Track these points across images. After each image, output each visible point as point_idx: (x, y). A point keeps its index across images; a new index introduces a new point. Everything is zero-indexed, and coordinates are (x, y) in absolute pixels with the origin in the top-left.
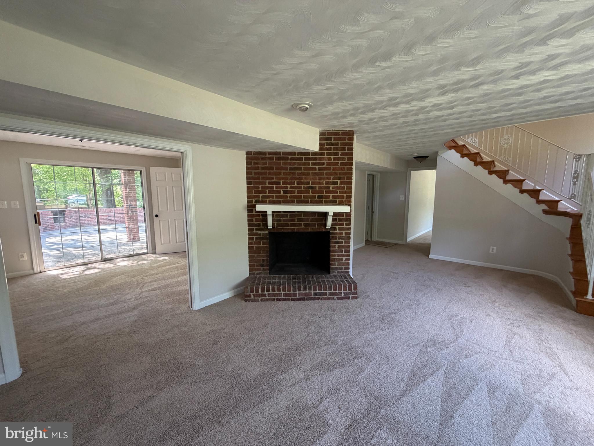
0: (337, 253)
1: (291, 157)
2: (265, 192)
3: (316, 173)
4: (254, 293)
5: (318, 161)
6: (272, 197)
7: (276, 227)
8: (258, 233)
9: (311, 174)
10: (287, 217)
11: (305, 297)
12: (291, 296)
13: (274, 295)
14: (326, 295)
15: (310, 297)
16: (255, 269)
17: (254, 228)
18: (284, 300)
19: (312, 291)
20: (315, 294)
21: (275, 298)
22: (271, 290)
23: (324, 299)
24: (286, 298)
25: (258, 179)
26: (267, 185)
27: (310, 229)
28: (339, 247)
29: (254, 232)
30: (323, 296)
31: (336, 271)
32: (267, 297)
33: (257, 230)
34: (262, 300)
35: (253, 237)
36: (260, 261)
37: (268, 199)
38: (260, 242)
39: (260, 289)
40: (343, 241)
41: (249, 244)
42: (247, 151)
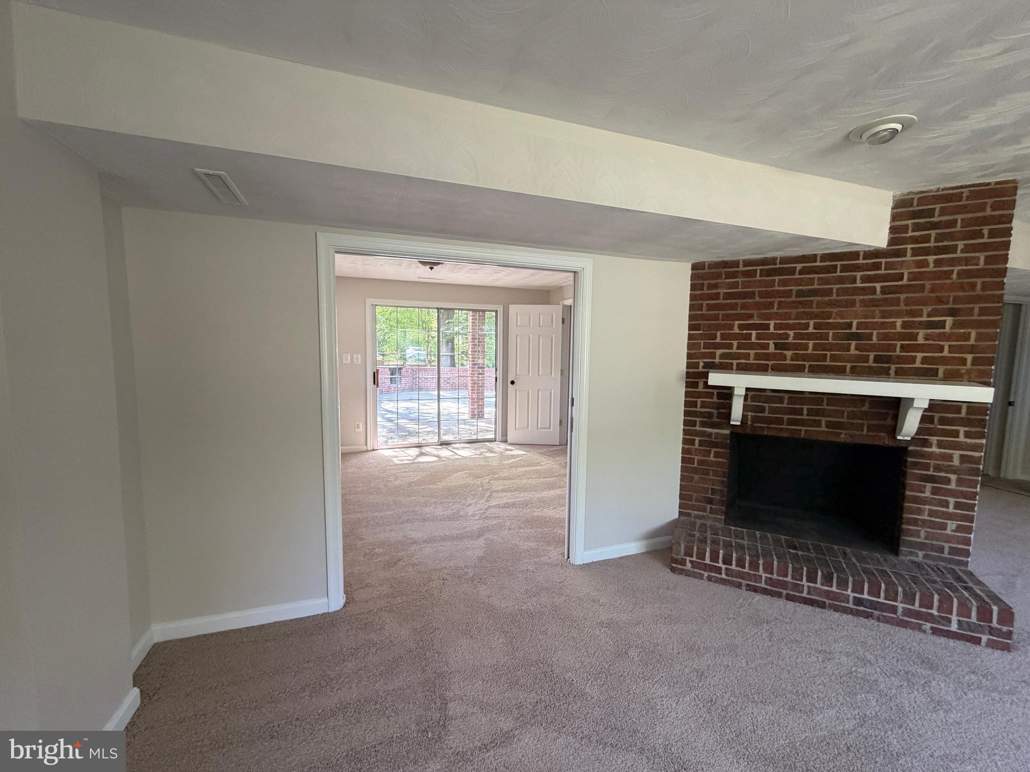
0: (927, 507)
1: (803, 267)
2: (730, 346)
3: (873, 301)
4: (694, 559)
5: (882, 272)
6: (747, 356)
7: (749, 423)
8: (705, 432)
9: (858, 304)
10: (782, 403)
11: (827, 601)
12: (785, 589)
13: (742, 576)
14: (896, 614)
15: (844, 604)
16: (694, 505)
17: (698, 420)
18: (765, 592)
19: (850, 590)
20: (858, 602)
21: (744, 582)
22: (734, 562)
23: (887, 621)
24: (773, 589)
25: (716, 318)
26: (736, 330)
27: (843, 437)
28: (935, 491)
29: (697, 428)
30: (883, 611)
31: (921, 554)
32: (724, 576)
33: (703, 424)
34: (710, 579)
35: (695, 440)
36: (706, 490)
37: (735, 362)
38: (709, 452)
39: (708, 554)
40: (953, 477)
41: (684, 451)
42: (693, 262)
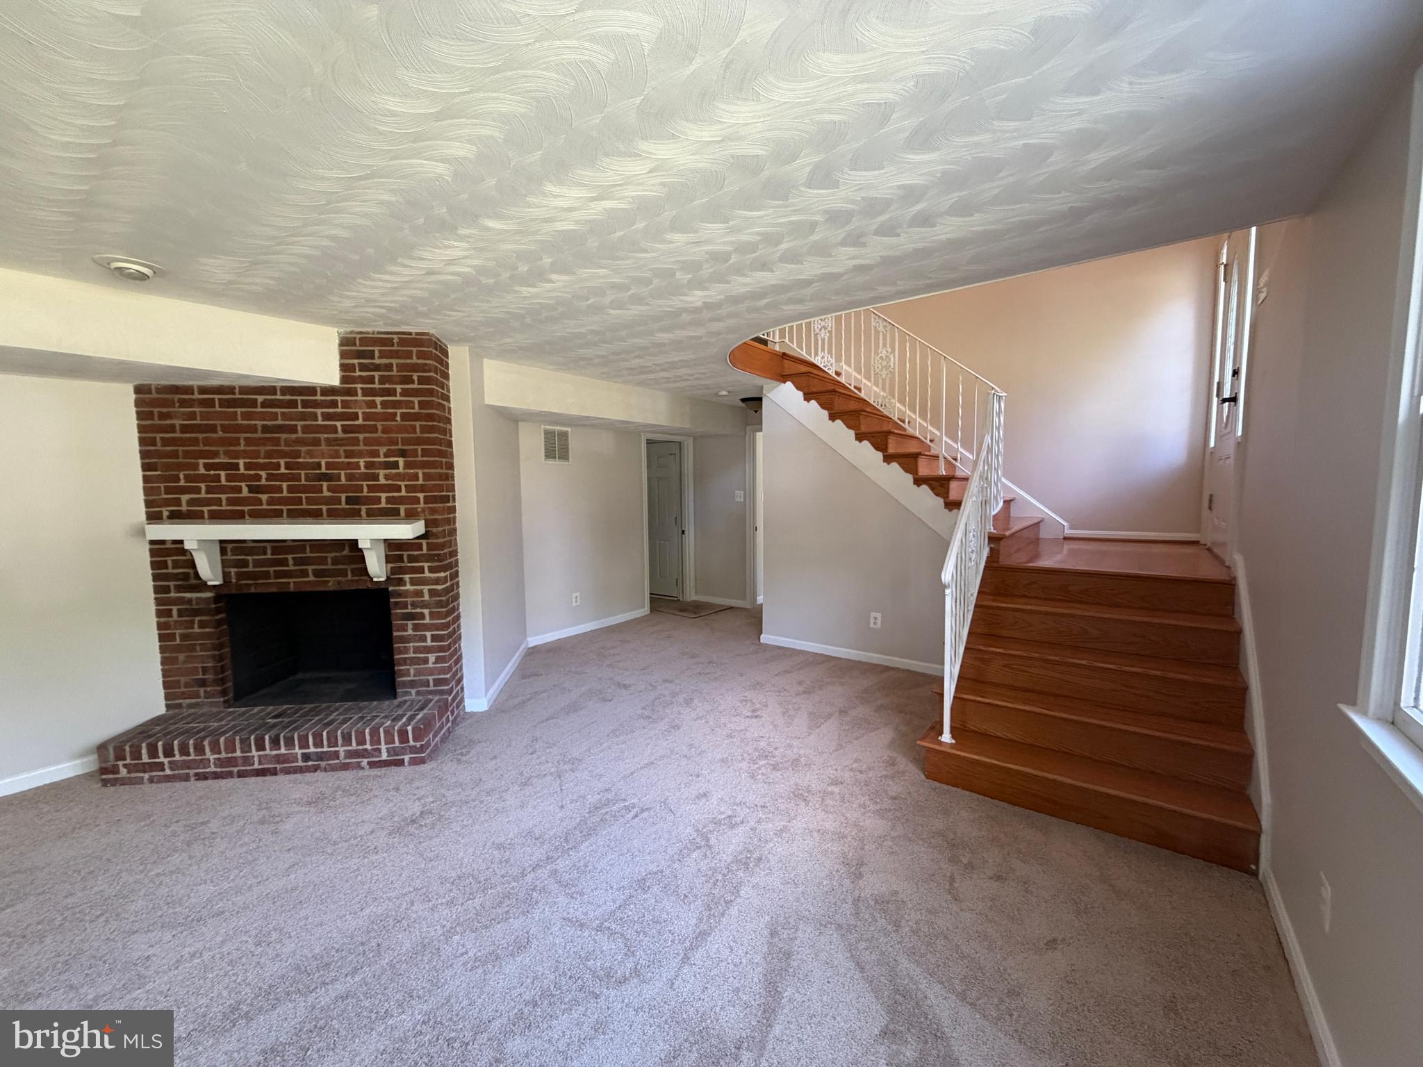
0: (411, 645)
1: (265, 399)
2: (198, 490)
3: (336, 439)
4: (128, 761)
5: (339, 410)
6: (218, 502)
7: (234, 581)
8: (184, 598)
9: (323, 442)
10: (265, 553)
11: (278, 766)
12: (236, 766)
13: (187, 765)
14: (338, 759)
15: (293, 765)
16: (183, 693)
17: (171, 584)
18: (216, 776)
19: (297, 747)
20: (306, 757)
21: (192, 772)
22: (176, 752)
23: (334, 769)
24: (223, 770)
25: (175, 455)
26: (202, 471)
27: (331, 584)
28: (416, 628)
29: (173, 595)
30: (327, 760)
31: (413, 691)
32: (168, 772)
33: (179, 589)
34: (151, 780)
35: (171, 610)
36: (195, 670)
37: (205, 509)
38: (193, 622)
39: (144, 751)
40: (426, 612)
41: (160, 626)
42: (135, 383)
